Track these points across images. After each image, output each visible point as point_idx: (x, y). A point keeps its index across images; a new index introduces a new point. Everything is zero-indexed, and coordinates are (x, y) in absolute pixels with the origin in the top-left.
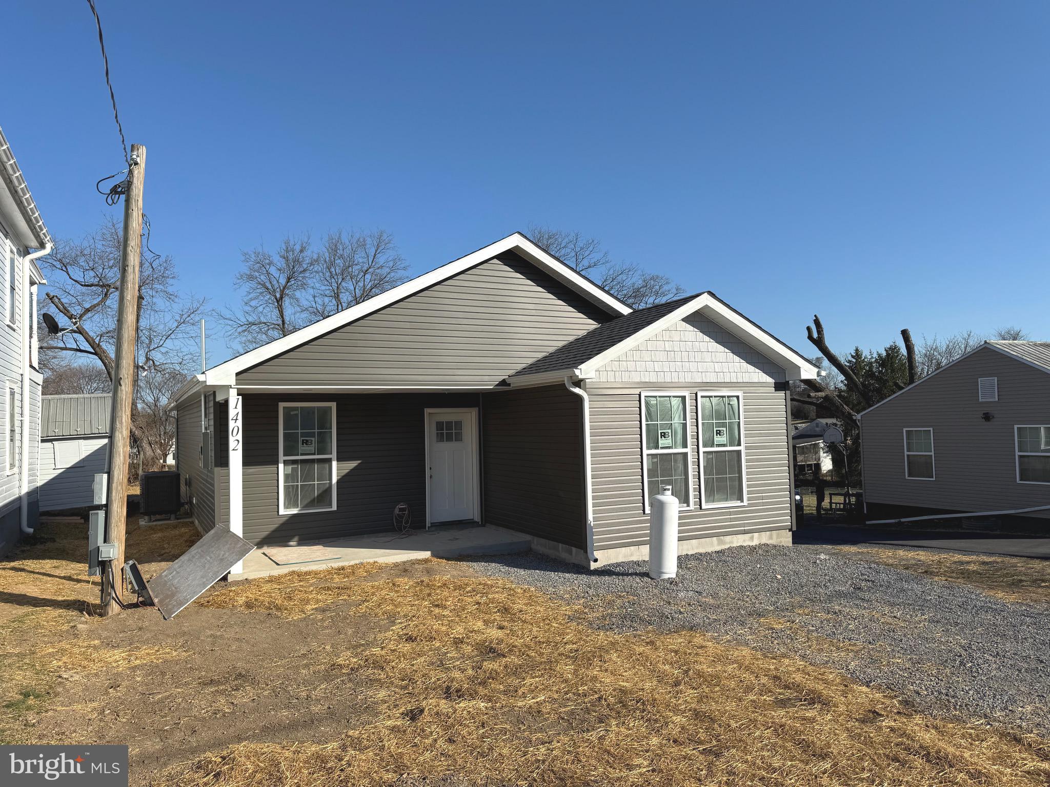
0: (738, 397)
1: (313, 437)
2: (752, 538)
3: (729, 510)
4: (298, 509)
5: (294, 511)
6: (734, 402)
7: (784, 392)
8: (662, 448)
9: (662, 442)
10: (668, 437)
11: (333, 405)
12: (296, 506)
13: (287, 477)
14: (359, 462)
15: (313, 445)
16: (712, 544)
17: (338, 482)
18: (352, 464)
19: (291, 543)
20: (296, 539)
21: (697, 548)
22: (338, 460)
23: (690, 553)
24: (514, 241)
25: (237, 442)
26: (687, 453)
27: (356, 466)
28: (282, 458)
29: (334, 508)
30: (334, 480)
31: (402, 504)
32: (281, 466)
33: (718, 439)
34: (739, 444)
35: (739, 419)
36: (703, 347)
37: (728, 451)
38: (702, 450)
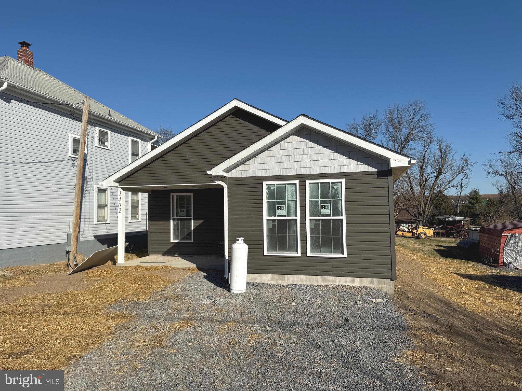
0: (341, 182)
1: (184, 209)
2: (353, 282)
3: (332, 259)
4: (179, 240)
5: (176, 241)
6: (338, 186)
7: (387, 178)
8: (278, 216)
9: (278, 212)
10: (282, 209)
11: (192, 194)
12: (178, 239)
13: (174, 226)
14: (203, 221)
15: (184, 212)
16: (317, 281)
17: (194, 230)
18: (200, 222)
19: (176, 255)
20: (177, 253)
21: (305, 281)
22: (194, 220)
23: (298, 284)
24: (235, 103)
25: (120, 209)
26: (297, 219)
27: (203, 222)
28: (172, 218)
29: (192, 241)
30: (192, 228)
31: (222, 242)
32: (172, 222)
33: (322, 211)
34: (342, 216)
35: (342, 198)
36: (312, 151)
37: (333, 220)
38: (308, 218)
